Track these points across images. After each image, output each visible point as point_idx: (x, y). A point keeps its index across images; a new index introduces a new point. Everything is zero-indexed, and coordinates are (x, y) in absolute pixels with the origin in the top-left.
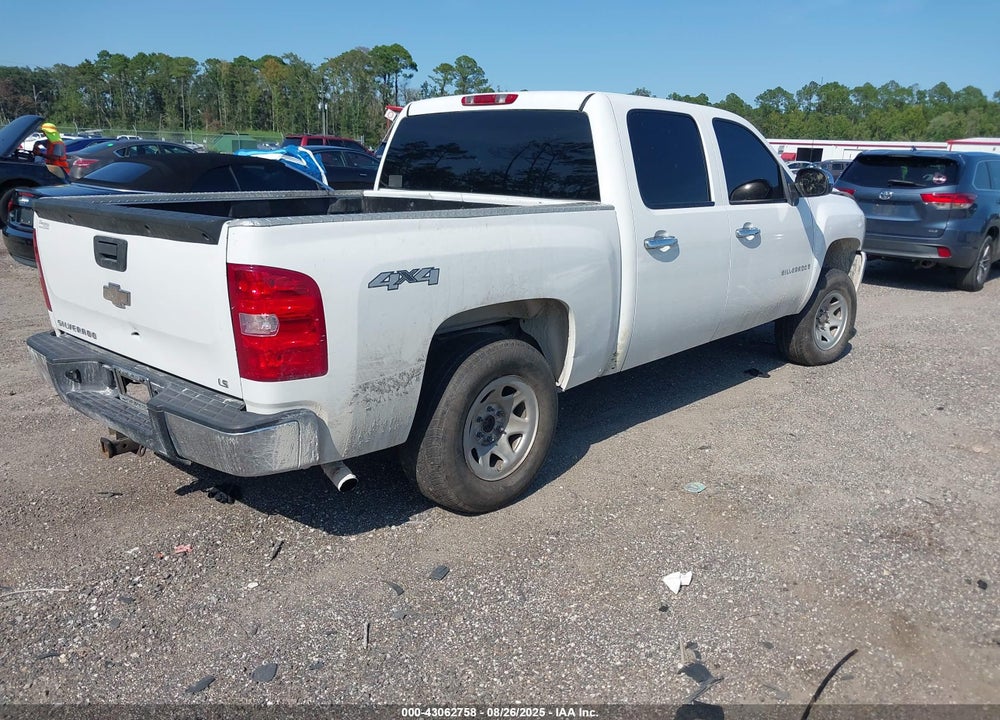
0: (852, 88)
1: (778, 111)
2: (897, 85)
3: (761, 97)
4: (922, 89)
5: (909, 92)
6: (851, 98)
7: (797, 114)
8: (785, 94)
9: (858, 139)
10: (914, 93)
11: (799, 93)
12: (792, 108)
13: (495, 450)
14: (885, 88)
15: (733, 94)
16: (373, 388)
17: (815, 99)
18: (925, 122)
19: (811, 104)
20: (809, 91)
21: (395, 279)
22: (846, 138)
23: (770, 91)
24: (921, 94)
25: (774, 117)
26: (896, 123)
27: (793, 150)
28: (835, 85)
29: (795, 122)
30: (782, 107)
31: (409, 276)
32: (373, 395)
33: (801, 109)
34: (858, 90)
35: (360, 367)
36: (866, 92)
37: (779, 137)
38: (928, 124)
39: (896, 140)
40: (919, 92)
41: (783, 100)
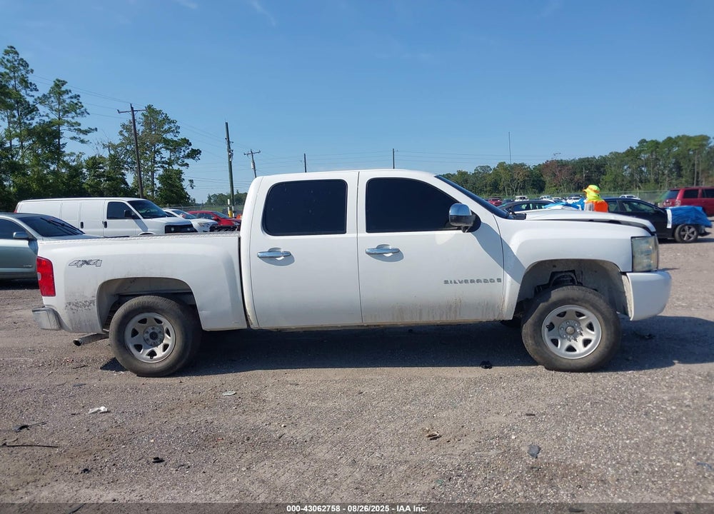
13: (155, 349)
16: (73, 305)
21: (81, 263)
31: (87, 262)
32: (74, 307)
35: (66, 296)
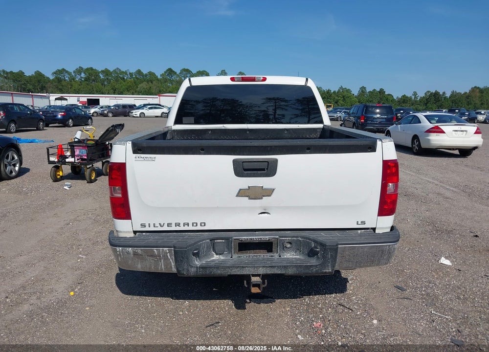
0: (100, 70)
1: (65, 80)
2: (120, 70)
3: (54, 73)
4: (131, 72)
5: (125, 73)
6: (101, 75)
7: (76, 82)
8: (67, 72)
9: (108, 94)
10: (128, 74)
11: (74, 72)
12: (72, 79)
14: (115, 71)
15: (38, 71)
17: (83, 75)
18: (136, 86)
19: (82, 77)
20: (79, 71)
22: (103, 94)
23: (59, 70)
24: (131, 74)
25: (63, 83)
26: (124, 87)
27: (85, 99)
28: (92, 69)
29: (76, 86)
30: (67, 78)
33: (77, 79)
34: (103, 72)
36: (106, 72)
37: (69, 93)
38: (137, 87)
39: (125, 94)
40: (130, 73)
41: (67, 75)
